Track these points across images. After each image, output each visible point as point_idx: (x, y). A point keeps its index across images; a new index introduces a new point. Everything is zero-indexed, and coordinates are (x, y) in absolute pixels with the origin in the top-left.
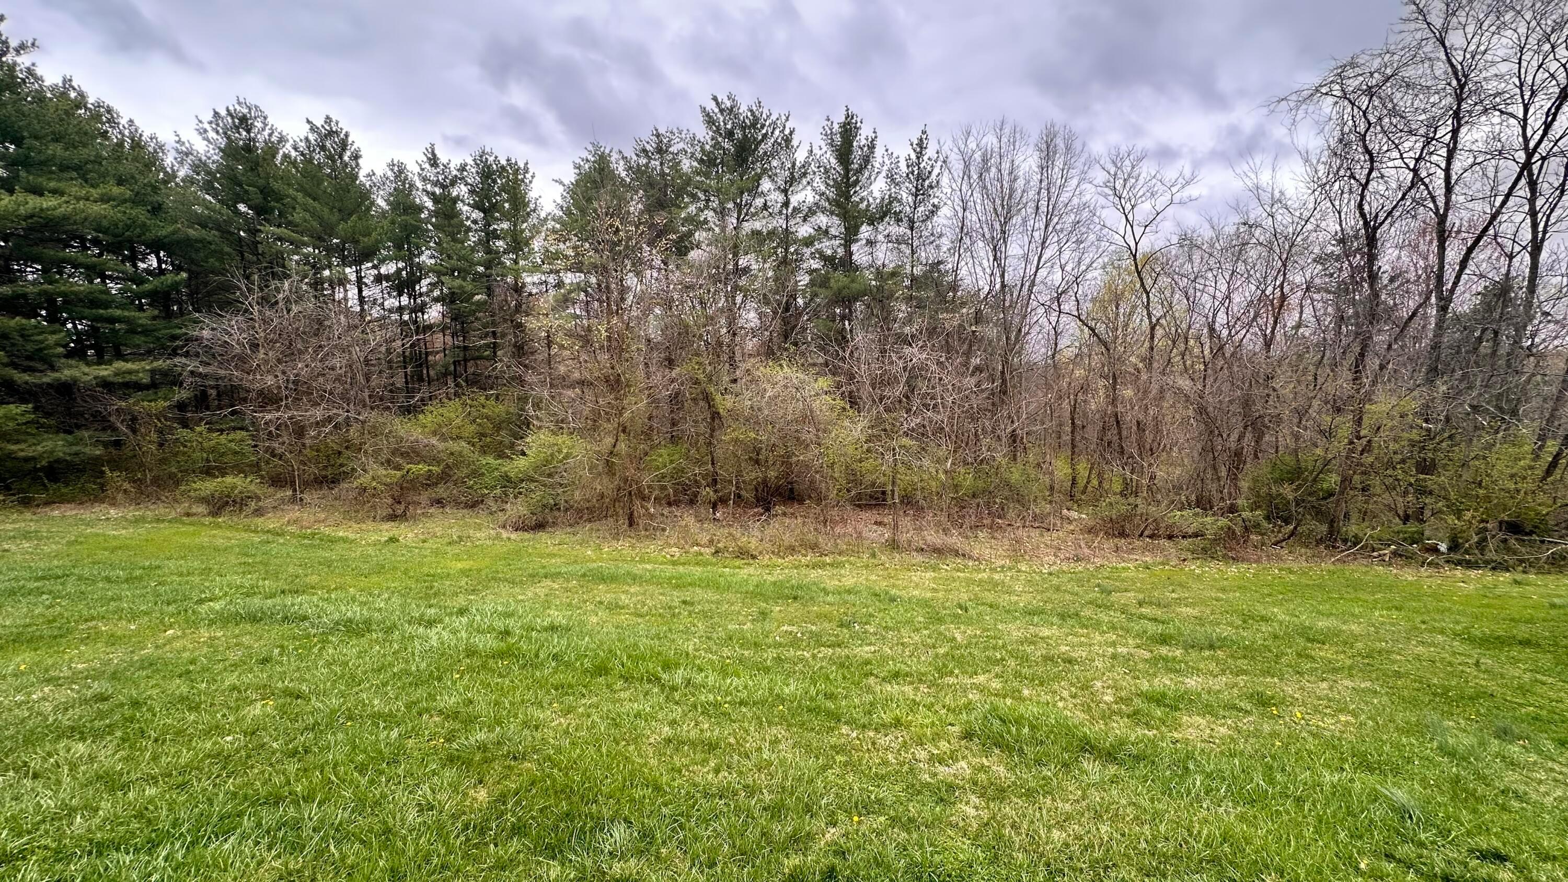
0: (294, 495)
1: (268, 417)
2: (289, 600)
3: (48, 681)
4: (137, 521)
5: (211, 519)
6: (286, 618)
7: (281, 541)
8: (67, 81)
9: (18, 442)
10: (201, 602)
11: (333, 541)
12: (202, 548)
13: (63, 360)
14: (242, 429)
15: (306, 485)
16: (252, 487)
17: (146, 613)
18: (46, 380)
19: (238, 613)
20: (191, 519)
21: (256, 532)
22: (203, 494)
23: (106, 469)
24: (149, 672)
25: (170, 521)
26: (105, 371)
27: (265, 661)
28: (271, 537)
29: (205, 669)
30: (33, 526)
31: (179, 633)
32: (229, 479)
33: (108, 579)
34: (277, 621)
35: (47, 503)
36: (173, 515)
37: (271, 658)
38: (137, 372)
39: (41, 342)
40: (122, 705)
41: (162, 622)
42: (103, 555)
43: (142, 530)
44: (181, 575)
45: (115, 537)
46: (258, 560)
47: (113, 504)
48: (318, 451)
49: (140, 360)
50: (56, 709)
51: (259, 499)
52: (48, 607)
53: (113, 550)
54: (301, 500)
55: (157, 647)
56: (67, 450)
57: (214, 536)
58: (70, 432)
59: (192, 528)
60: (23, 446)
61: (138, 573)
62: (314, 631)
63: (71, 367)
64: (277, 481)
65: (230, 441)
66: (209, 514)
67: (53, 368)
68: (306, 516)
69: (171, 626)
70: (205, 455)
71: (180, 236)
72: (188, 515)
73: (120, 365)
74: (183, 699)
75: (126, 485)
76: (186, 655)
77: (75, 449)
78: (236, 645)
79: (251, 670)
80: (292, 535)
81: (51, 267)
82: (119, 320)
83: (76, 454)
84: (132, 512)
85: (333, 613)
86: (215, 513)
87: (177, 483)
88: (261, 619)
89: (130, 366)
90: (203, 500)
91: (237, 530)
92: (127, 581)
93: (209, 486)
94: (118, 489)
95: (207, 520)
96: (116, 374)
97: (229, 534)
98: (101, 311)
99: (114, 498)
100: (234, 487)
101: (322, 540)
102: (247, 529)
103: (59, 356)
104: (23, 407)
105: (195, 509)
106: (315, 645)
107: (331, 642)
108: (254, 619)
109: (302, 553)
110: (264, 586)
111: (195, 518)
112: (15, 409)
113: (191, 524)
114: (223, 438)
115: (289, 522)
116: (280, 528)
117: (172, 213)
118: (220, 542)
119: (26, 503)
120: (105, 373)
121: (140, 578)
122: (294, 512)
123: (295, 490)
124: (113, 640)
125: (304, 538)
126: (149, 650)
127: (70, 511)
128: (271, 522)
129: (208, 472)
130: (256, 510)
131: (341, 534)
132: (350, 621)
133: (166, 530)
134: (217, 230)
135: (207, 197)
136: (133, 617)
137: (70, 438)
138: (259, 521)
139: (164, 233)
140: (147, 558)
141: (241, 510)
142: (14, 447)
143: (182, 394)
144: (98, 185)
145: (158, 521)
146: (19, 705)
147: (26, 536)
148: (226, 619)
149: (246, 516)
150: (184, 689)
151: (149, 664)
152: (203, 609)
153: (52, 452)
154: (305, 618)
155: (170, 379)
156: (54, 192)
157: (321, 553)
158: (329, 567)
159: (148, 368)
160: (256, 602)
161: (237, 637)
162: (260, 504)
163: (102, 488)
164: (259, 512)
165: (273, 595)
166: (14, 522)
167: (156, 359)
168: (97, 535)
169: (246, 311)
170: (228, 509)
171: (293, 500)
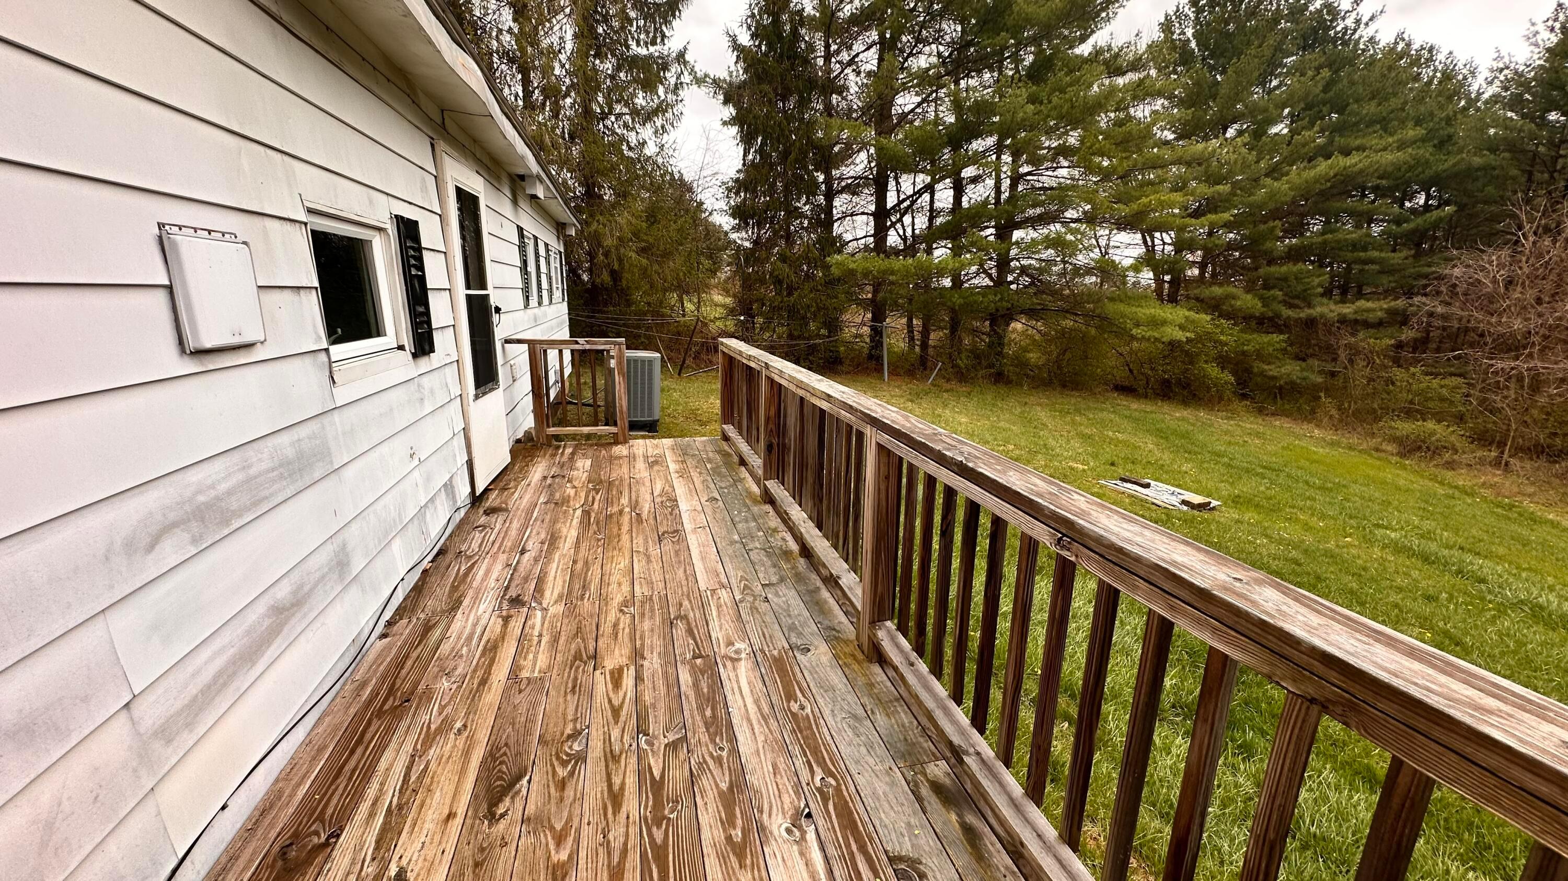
0: (1500, 457)
1: (1500, 365)
2: (1469, 558)
3: (1267, 536)
4: (1332, 444)
5: (1398, 459)
6: (1459, 572)
7: (1469, 501)
8: (1400, 37)
9: (1269, 364)
10: (1378, 526)
11: (1534, 520)
12: (1384, 483)
13: (1319, 299)
14: (1460, 375)
15: (1518, 450)
16: (1453, 438)
17: (1332, 518)
18: (1302, 315)
19: (1411, 548)
20: (1379, 454)
21: (1441, 483)
22: (1398, 434)
23: (1322, 395)
24: (1331, 560)
25: (1360, 451)
26: (1347, 310)
27: (1429, 598)
28: (1457, 494)
29: (1372, 579)
30: (1261, 429)
31: (1357, 543)
32: (1431, 425)
33: (1307, 483)
34: (1450, 571)
35: (1273, 414)
36: (1364, 446)
37: (1437, 598)
38: (1374, 310)
39: (1309, 283)
40: (1309, 574)
41: (1344, 530)
42: (1303, 462)
43: (1336, 453)
44: (1362, 498)
45: (1314, 452)
46: (1438, 510)
47: (1318, 426)
48: (1548, 414)
49: (1379, 300)
50: (1269, 555)
51: (1456, 452)
52: (1268, 488)
53: (1313, 462)
54: (1507, 464)
55: (1337, 546)
56: (1299, 374)
57: (1398, 475)
58: (1304, 360)
59: (1378, 463)
60: (1272, 367)
61: (1330, 485)
62: (1489, 597)
63: (1322, 304)
64: (1483, 439)
65: (1442, 387)
66: (1397, 454)
67: (1310, 306)
68: (1508, 484)
69: (1350, 535)
70: (1410, 397)
71: (1463, 166)
72: (1377, 450)
73: (1362, 304)
74: (1352, 592)
75: (1334, 412)
76: (1360, 562)
77: (1305, 374)
78: (1405, 574)
79: (1415, 600)
80: (1484, 499)
81: (1331, 217)
82: (1372, 261)
83: (1304, 379)
84: (1330, 436)
85: (1519, 589)
86: (1402, 455)
87: (1377, 419)
88: (1434, 562)
89: (1370, 305)
90: (1397, 440)
91: (1422, 477)
92: (1319, 488)
93: (1405, 427)
94: (1326, 413)
95: (1395, 459)
96: (1356, 312)
97: (1412, 477)
98: (1362, 254)
99: (1321, 421)
100: (1433, 433)
101: (1520, 515)
102: (1434, 478)
103: (1316, 295)
104: (1281, 337)
105: (1384, 446)
106: (1490, 610)
107: (1509, 616)
108: (1426, 558)
109: (1490, 520)
110: (1441, 536)
111: (1383, 455)
112: (1276, 338)
113: (1379, 459)
114: (1435, 383)
115: (1484, 484)
116: (1472, 488)
117: (1461, 143)
118: (1401, 482)
119: (1261, 411)
120: (1347, 311)
121: (1331, 490)
122: (1496, 476)
123: (1502, 453)
124: (1307, 528)
125: (1498, 506)
126: (1331, 545)
127: (1287, 423)
128: (1462, 479)
129: (1409, 413)
130: (1447, 463)
131: (1551, 516)
132: (1541, 608)
133: (1354, 458)
134: (1510, 151)
135: (1509, 114)
136: (1323, 517)
137: (1304, 365)
138: (1449, 474)
139: (1446, 166)
140: (1336, 476)
141: (1432, 458)
142: (1266, 367)
143: (1408, 334)
144: (1395, 132)
145: (1350, 448)
146: (1250, 542)
147: (1258, 435)
148: (1399, 549)
149: (1436, 466)
150: (1354, 586)
151: (1328, 554)
152: (1379, 532)
153: (1288, 375)
154: (1483, 581)
155: (1400, 319)
156: (1359, 149)
157: (1514, 527)
158: (1524, 545)
159: (1385, 306)
160: (1433, 547)
161: (1408, 567)
162: (1455, 457)
163: (1313, 412)
164: (1451, 465)
165: (1451, 548)
166: (1251, 423)
167: (1396, 299)
168: (1302, 448)
169: (1517, 242)
170: (1418, 454)
171: (1497, 463)
